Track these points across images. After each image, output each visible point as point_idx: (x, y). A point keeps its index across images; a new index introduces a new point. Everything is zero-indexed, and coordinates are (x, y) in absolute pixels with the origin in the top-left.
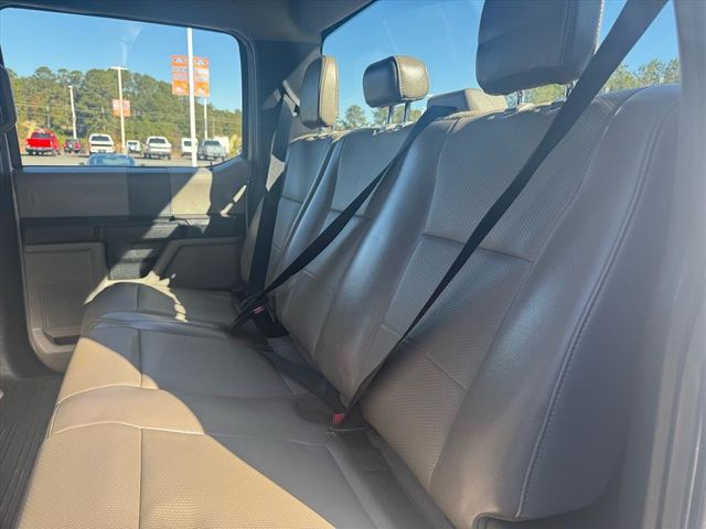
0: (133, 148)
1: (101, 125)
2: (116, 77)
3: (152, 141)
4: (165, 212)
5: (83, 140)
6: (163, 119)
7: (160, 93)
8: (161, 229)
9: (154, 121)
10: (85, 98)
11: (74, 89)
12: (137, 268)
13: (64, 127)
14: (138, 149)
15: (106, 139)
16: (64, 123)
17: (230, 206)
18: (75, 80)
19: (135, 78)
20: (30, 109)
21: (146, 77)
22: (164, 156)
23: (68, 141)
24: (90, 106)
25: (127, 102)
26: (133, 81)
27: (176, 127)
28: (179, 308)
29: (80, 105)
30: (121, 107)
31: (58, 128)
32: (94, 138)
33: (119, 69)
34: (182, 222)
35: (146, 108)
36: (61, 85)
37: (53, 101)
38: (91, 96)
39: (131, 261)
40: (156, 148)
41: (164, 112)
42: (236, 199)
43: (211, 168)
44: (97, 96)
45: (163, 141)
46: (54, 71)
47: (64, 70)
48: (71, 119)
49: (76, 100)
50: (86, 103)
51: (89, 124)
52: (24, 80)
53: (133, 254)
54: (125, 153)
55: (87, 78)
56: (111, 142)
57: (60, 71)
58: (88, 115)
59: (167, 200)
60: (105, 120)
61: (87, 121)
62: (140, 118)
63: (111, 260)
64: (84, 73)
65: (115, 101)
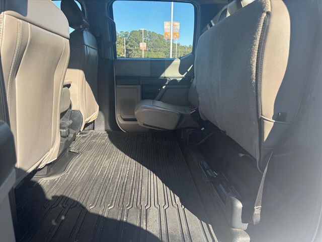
1: (135, 54)
2: (142, 33)
4: (162, 75)
6: (159, 51)
7: (158, 39)
9: (155, 52)
10: (129, 43)
11: (126, 39)
13: (121, 55)
16: (121, 53)
17: (186, 73)
18: (126, 36)
19: (149, 34)
21: (153, 32)
24: (131, 46)
25: (145, 44)
27: (164, 54)
29: (127, 46)
30: (143, 46)
33: (143, 29)
34: (168, 79)
35: (152, 46)
36: (121, 38)
38: (132, 42)
42: (188, 70)
43: (180, 58)
44: (134, 42)
47: (122, 32)
48: (124, 52)
49: (126, 44)
50: (129, 45)
51: (131, 54)
55: (131, 34)
58: (130, 50)
60: (136, 52)
61: (130, 52)
62: (150, 50)
64: (130, 32)
65: (141, 44)
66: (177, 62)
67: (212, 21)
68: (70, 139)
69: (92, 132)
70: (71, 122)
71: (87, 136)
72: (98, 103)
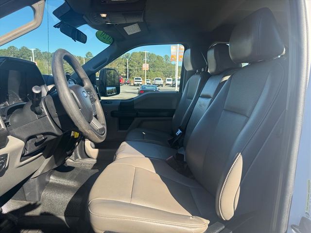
0: (148, 82)
1: (135, 73)
3: (156, 79)
5: (131, 80)
6: (158, 71)
7: (157, 60)
13: (122, 74)
14: (150, 83)
15: (140, 79)
18: (127, 57)
22: (160, 85)
23: (126, 80)
24: (132, 66)
25: (148, 65)
27: (162, 73)
30: (146, 67)
32: (136, 79)
37: (119, 65)
40: (158, 82)
41: (158, 68)
45: (160, 79)
50: (130, 65)
51: (131, 73)
54: (146, 84)
56: (141, 80)
58: (131, 70)
64: (131, 54)
65: (143, 64)
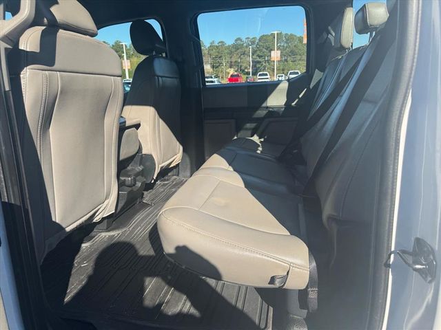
0: (280, 79)
1: (265, 67)
2: (274, 37)
4: (264, 105)
5: (255, 77)
6: (300, 60)
8: (261, 113)
9: (295, 61)
10: (258, 52)
11: (252, 48)
12: (249, 133)
13: (246, 70)
15: (266, 75)
16: (246, 68)
17: (297, 100)
18: (253, 43)
19: (285, 37)
20: (231, 62)
21: (292, 35)
23: (247, 78)
24: (260, 57)
25: (279, 52)
26: (284, 39)
28: (260, 149)
29: (255, 57)
30: (275, 55)
31: (244, 71)
32: (260, 75)
33: (276, 32)
34: (271, 109)
35: (290, 54)
36: (247, 47)
37: (242, 56)
38: (260, 51)
39: (247, 129)
41: (300, 55)
42: (301, 96)
43: (288, 80)
44: (264, 50)
46: (244, 39)
47: (248, 38)
48: (249, 65)
49: (253, 54)
50: (258, 55)
51: (259, 67)
52: (229, 46)
53: (248, 125)
55: (260, 40)
57: (246, 39)
58: (259, 62)
59: (265, 99)
60: (267, 64)
61: (258, 66)
62: (286, 60)
63: (238, 129)
64: (258, 38)
65: (272, 52)
66: (284, 86)
67: (330, 28)
68: (137, 189)
69: (175, 179)
70: (141, 168)
71: (167, 184)
72: (181, 143)
